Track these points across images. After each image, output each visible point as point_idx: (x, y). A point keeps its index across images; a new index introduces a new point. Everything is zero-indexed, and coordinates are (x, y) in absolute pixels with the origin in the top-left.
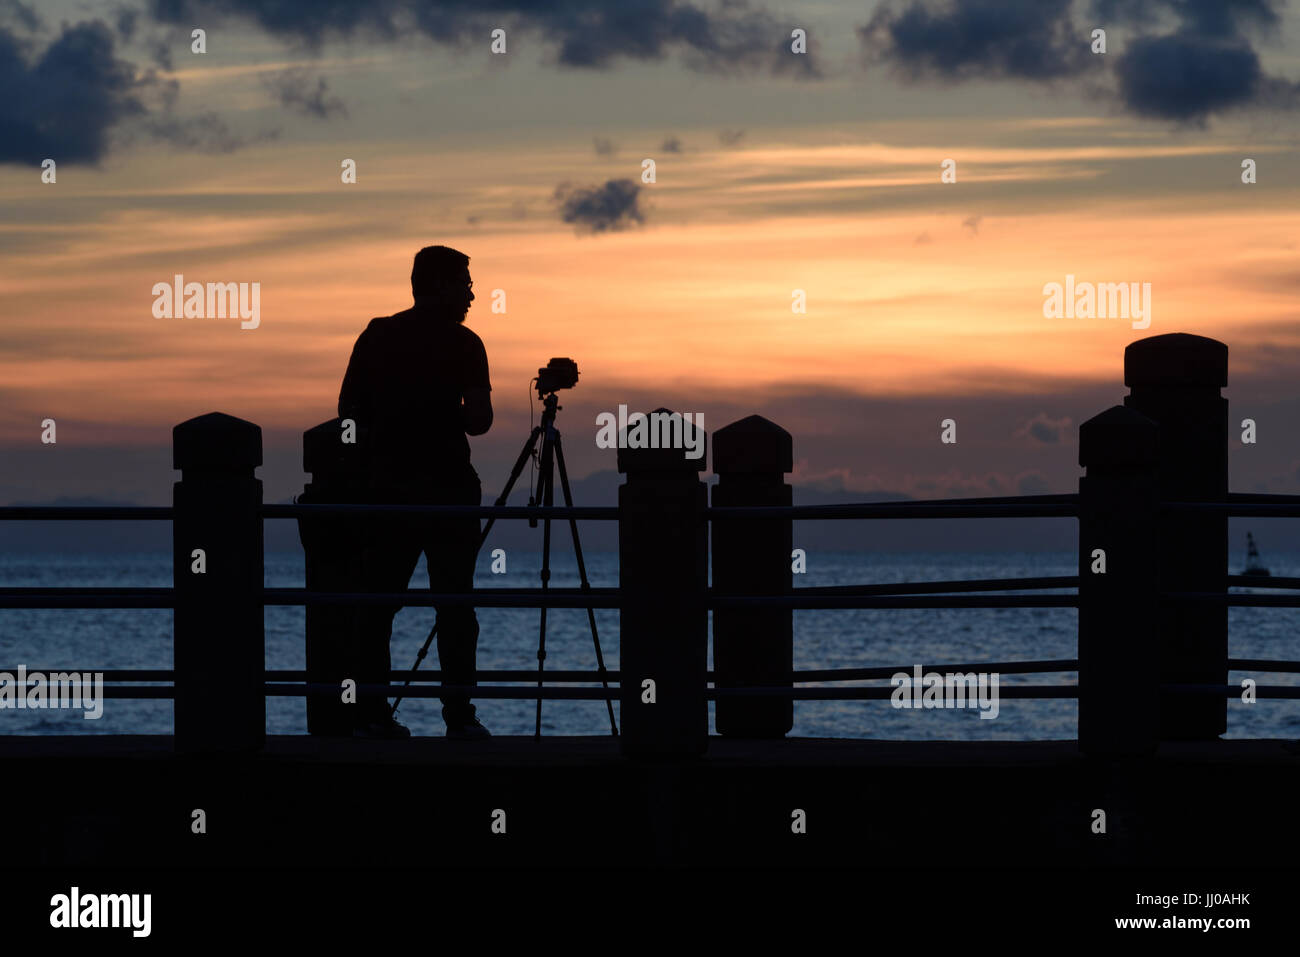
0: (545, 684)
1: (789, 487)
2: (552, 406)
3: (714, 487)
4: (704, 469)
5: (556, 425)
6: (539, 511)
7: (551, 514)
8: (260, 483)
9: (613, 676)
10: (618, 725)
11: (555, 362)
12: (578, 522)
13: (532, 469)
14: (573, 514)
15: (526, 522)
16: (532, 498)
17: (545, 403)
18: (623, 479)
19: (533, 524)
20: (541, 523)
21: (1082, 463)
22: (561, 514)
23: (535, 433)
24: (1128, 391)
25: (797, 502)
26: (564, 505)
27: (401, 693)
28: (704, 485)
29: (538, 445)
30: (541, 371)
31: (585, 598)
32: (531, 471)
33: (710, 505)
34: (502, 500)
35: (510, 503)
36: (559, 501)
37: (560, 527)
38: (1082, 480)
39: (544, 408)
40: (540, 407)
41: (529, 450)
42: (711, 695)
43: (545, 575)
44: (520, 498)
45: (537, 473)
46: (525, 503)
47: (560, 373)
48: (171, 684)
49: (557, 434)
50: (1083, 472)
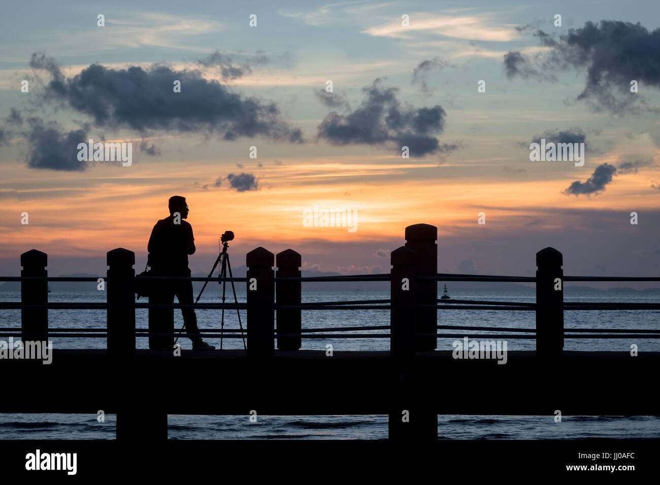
0: (223, 333)
1: (300, 272)
2: (226, 246)
3: (277, 271)
4: (273, 266)
5: (227, 252)
6: (222, 279)
7: (225, 280)
8: (134, 270)
9: (245, 331)
10: (246, 346)
11: (227, 232)
12: (234, 282)
13: (219, 266)
14: (232, 280)
15: (218, 282)
16: (219, 275)
17: (224, 245)
18: (248, 269)
19: (220, 283)
20: (222, 283)
21: (392, 264)
22: (228, 280)
23: (221, 254)
24: (406, 242)
25: (303, 276)
26: (230, 277)
27: (178, 336)
28: (273, 271)
29: (222, 258)
30: (223, 235)
31: (237, 306)
32: (219, 267)
33: (275, 277)
34: (210, 276)
35: (213, 276)
36: (228, 276)
37: (229, 284)
38: (391, 269)
39: (223, 247)
40: (223, 246)
41: (219, 259)
42: (276, 337)
43: (224, 299)
44: (215, 275)
45: (221, 267)
46: (217, 276)
47: (228, 236)
48: (106, 333)
49: (227, 255)
50: (392, 267)
